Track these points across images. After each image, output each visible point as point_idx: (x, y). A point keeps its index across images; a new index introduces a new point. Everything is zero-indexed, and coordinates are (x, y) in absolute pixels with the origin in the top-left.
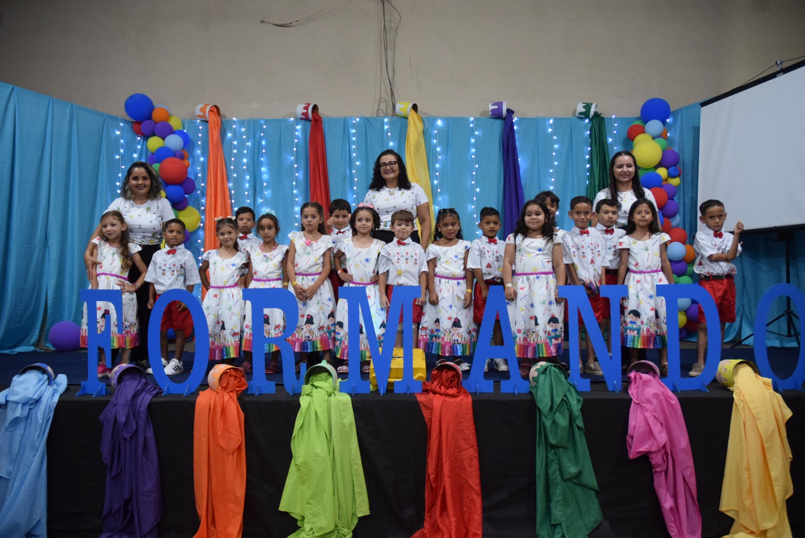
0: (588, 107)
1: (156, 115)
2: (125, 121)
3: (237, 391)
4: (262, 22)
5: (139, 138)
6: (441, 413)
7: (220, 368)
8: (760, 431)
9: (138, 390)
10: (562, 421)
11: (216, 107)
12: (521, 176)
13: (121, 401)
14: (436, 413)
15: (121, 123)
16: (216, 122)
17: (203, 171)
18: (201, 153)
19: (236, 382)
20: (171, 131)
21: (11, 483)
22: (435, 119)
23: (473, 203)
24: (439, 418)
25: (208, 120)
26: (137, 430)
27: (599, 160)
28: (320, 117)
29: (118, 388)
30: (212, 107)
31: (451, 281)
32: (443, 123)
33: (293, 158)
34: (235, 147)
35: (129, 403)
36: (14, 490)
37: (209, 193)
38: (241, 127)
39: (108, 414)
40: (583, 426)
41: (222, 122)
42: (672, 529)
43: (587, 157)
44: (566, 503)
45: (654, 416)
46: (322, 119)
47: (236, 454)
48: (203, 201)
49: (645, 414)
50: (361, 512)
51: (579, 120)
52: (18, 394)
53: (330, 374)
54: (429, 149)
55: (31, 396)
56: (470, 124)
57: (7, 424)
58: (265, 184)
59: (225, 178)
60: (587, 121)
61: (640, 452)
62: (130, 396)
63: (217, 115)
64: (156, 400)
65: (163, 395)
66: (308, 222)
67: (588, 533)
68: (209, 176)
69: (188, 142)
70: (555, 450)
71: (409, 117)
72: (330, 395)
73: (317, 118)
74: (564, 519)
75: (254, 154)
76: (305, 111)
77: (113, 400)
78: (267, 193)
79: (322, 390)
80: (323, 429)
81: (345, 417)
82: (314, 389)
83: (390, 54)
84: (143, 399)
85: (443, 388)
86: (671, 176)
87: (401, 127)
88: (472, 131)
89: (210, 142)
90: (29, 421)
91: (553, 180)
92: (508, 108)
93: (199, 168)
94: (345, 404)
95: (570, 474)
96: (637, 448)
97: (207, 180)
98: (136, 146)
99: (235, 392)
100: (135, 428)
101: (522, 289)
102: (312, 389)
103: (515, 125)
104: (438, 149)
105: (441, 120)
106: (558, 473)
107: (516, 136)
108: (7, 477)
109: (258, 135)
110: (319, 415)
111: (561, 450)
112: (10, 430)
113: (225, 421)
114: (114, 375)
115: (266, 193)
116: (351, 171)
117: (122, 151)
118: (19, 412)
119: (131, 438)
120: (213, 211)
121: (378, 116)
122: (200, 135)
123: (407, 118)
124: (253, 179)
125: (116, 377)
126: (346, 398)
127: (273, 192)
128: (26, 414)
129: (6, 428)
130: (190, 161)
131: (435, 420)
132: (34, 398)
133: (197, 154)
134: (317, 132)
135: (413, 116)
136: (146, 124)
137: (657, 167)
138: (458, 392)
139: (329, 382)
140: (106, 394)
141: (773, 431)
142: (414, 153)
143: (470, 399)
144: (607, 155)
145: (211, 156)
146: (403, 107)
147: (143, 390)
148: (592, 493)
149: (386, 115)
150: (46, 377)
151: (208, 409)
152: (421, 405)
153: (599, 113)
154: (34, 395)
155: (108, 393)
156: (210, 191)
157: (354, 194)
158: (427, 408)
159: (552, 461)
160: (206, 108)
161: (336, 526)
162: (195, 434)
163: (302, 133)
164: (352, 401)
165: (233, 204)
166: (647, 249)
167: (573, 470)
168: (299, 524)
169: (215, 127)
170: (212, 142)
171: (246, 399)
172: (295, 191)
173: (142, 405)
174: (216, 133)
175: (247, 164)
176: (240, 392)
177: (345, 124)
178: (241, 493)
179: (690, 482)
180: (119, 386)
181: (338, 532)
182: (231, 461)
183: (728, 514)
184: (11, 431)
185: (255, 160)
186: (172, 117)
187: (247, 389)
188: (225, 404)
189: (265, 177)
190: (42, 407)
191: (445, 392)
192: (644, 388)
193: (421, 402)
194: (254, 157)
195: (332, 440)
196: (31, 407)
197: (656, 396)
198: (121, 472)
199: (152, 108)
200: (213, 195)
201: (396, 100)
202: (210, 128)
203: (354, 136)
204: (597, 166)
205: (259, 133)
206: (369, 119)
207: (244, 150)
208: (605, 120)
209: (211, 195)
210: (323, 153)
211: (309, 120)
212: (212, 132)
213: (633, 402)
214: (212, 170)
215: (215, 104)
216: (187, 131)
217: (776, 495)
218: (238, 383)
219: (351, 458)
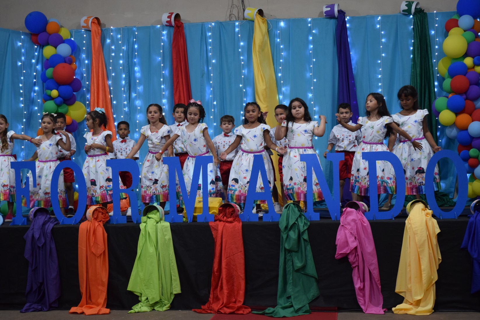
0: (409, 5)
1: (50, 28)
2: (25, 34)
3: (103, 221)
5: (36, 47)
6: (222, 232)
7: (93, 208)
8: (417, 241)
9: (46, 221)
10: (293, 235)
12: (353, 67)
13: (36, 227)
14: (220, 232)
15: (22, 35)
16: (97, 31)
17: (87, 72)
18: (86, 57)
19: (103, 216)
20: (62, 41)
22: (278, 21)
23: (312, 91)
24: (221, 235)
25: (91, 29)
26: (45, 243)
27: (419, 51)
28: (182, 23)
29: (34, 220)
30: (93, 19)
32: (285, 24)
33: (160, 58)
34: (113, 51)
35: (41, 228)
37: (92, 90)
38: (117, 34)
39: (29, 233)
40: (308, 239)
41: (102, 30)
42: (360, 301)
43: (412, 48)
44: (295, 285)
45: (351, 233)
46: (184, 25)
47: (102, 257)
48: (88, 96)
49: (346, 231)
50: (176, 291)
51: (404, 17)
53: (158, 211)
54: (274, 47)
56: (308, 24)
58: (138, 81)
59: (105, 77)
60: (411, 16)
61: (341, 253)
62: (41, 224)
63: (98, 25)
64: (55, 226)
65: (60, 224)
66: (152, 115)
67: (308, 302)
68: (93, 76)
69: (75, 48)
70: (290, 254)
71: (255, 20)
72: (158, 223)
73: (179, 25)
74: (293, 293)
75: (128, 57)
76: (169, 19)
77: (31, 226)
78: (140, 88)
79: (153, 219)
80: (153, 243)
81: (166, 235)
82: (149, 219)
84: (49, 226)
85: (225, 218)
86: (476, 64)
87: (250, 27)
88: (310, 29)
89: (93, 49)
91: (380, 69)
92: (340, 9)
93: (84, 70)
94: (167, 227)
95: (298, 267)
96: (341, 251)
97: (91, 79)
98: (34, 53)
99: (102, 221)
100: (44, 241)
101: (295, 157)
102: (147, 219)
103: (347, 23)
104: (282, 47)
105: (283, 21)
106: (292, 267)
107: (348, 33)
109: (131, 40)
110: (150, 233)
111: (294, 253)
113: (95, 238)
114: (31, 213)
115: (139, 88)
116: (208, 68)
117: (23, 58)
119: (42, 246)
121: (230, 21)
122: (84, 42)
123: (253, 21)
124: (128, 77)
125: (33, 214)
126: (167, 224)
127: (144, 87)
130: (77, 64)
131: (219, 237)
133: (83, 57)
134: (180, 36)
135: (258, 21)
136: (42, 36)
137: (463, 57)
138: (234, 220)
139: (157, 215)
140: (27, 225)
141: (425, 241)
142: (259, 52)
143: (241, 224)
144: (429, 46)
145: (94, 60)
146: (251, 12)
148: (313, 279)
149: (238, 19)
151: (86, 231)
152: (211, 227)
153: (422, 10)
156: (94, 89)
157: (211, 87)
158: (215, 229)
159: (289, 260)
160: (89, 20)
161: (161, 299)
162: (79, 246)
163: (167, 37)
164: (170, 225)
165: (112, 99)
167: (299, 264)
168: (140, 299)
169: (97, 36)
171: (108, 225)
172: (162, 86)
173: (48, 229)
174: (97, 41)
175: (123, 65)
176: (105, 222)
177: (203, 28)
179: (374, 273)
180: (35, 218)
181: (162, 303)
182: (99, 261)
185: (130, 61)
186: (63, 29)
187: (109, 220)
188: (96, 228)
189: (138, 75)
191: (226, 220)
192: (347, 216)
193: (211, 226)
194: (128, 58)
195: (158, 248)
197: (354, 220)
198: (37, 267)
199: (45, 22)
200: (96, 92)
201: (246, 7)
202: (92, 37)
203: (210, 39)
204: (418, 56)
205: (132, 39)
206: (222, 23)
207: (120, 54)
208: (428, 15)
209: (94, 92)
210: (185, 54)
211: (172, 26)
212: (94, 40)
213: (340, 225)
214: (94, 72)
215: (97, 17)
216: (74, 39)
217: (423, 280)
218: (104, 217)
219: (169, 259)
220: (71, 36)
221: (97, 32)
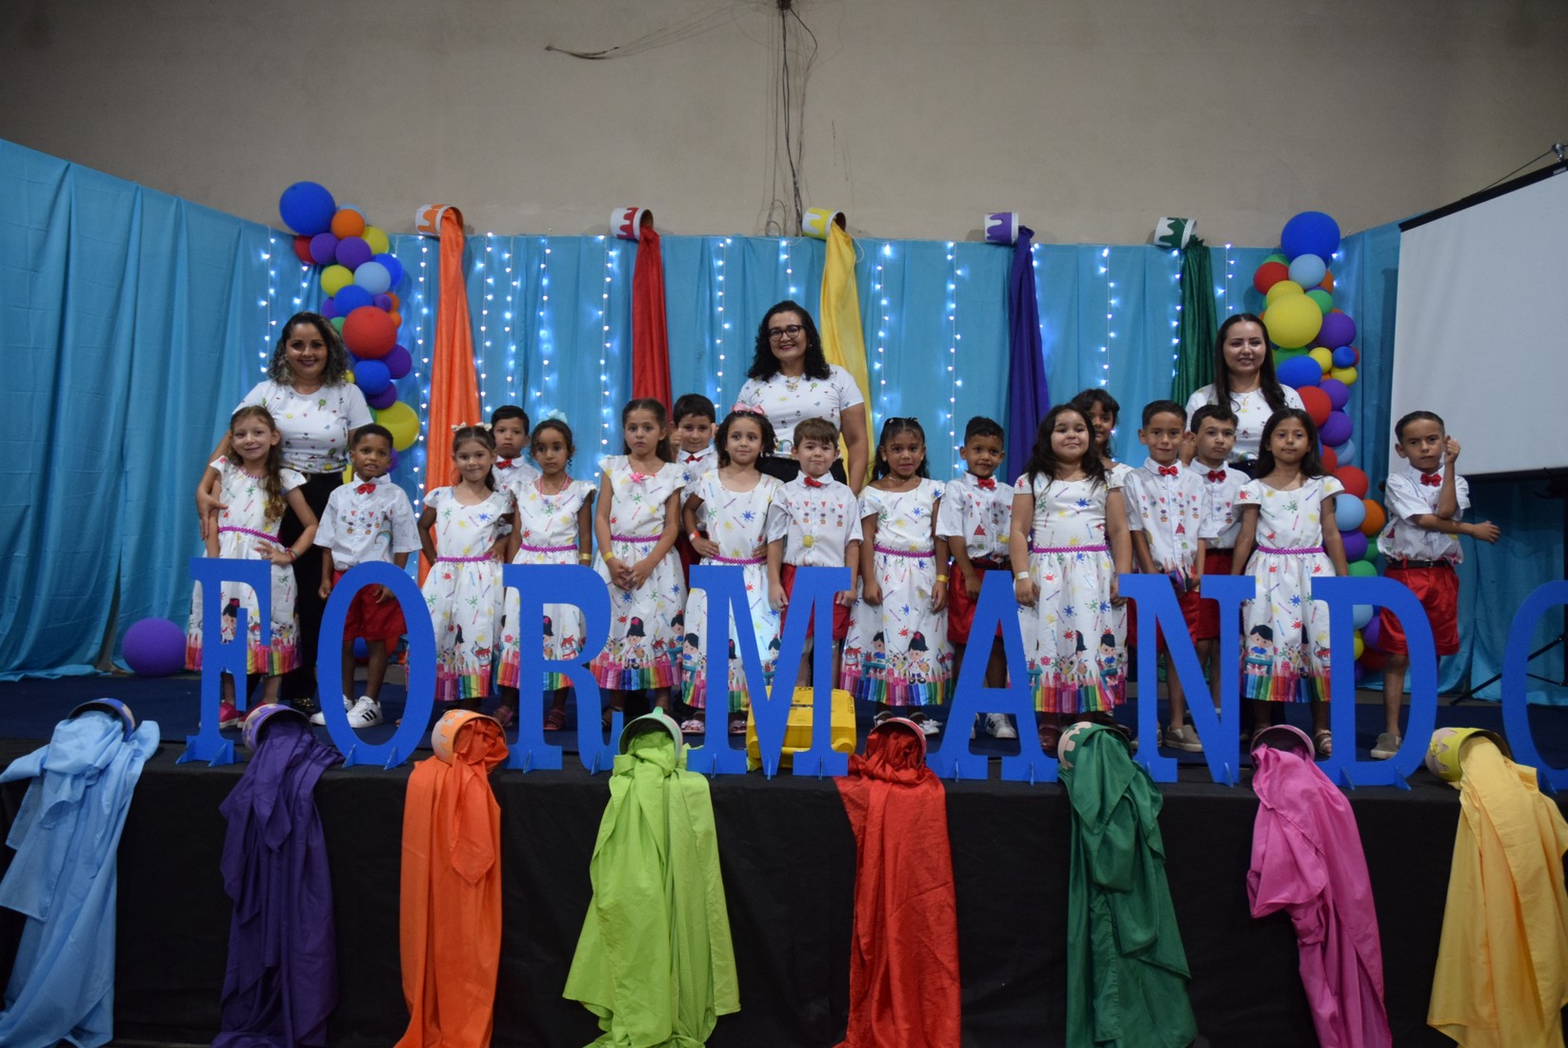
0: (1178, 226)
1: (340, 224)
2: (279, 234)
3: (487, 763)
4: (548, 49)
5: (305, 268)
6: (883, 816)
7: (456, 718)
8: (1512, 870)
9: (297, 756)
10: (1122, 839)
11: (456, 211)
12: (1045, 358)
13: (263, 776)
14: (875, 816)
15: (272, 237)
16: (454, 239)
17: (426, 335)
18: (424, 299)
19: (486, 745)
20: (367, 256)
21: (46, 929)
22: (878, 243)
23: (949, 407)
24: (880, 827)
25: (439, 235)
26: (292, 833)
27: (1197, 330)
28: (655, 234)
29: (259, 750)
30: (447, 210)
31: (906, 559)
32: (895, 252)
34: (490, 289)
35: (279, 781)
36: (52, 944)
37: (437, 377)
38: (502, 251)
39: (238, 799)
40: (1162, 849)
41: (465, 239)
43: (1175, 324)
44: (1125, 1002)
45: (1303, 835)
46: (661, 238)
47: (482, 884)
48: (425, 391)
49: (1285, 829)
50: (724, 1006)
51: (1160, 252)
52: (64, 757)
54: (866, 300)
55: (90, 762)
56: (946, 255)
57: (43, 816)
58: (546, 362)
59: (469, 349)
60: (1175, 253)
61: (1273, 904)
62: (280, 766)
63: (457, 227)
64: (329, 775)
65: (343, 766)
66: (637, 437)
68: (439, 344)
69: (399, 278)
70: (1105, 896)
71: (828, 239)
73: (650, 237)
74: (1120, 1032)
75: (526, 304)
76: (627, 222)
77: (248, 773)
78: (550, 380)
81: (696, 819)
82: (638, 763)
83: (794, 115)
84: (305, 773)
85: (889, 768)
86: (1338, 364)
87: (813, 254)
88: (951, 267)
89: (442, 280)
90: (84, 810)
91: (1106, 367)
92: (1022, 225)
93: (418, 329)
94: (698, 793)
95: (1135, 944)
96: (1269, 895)
97: (435, 351)
98: (299, 283)
99: (483, 764)
100: (288, 828)
101: (1049, 578)
102: (633, 764)
103: (1034, 258)
104: (884, 302)
105: (891, 245)
106: (1111, 941)
107: (1037, 279)
108: (41, 918)
109: (535, 267)
110: (647, 814)
111: (1118, 896)
112: (47, 826)
115: (547, 379)
116: (713, 341)
117: (272, 291)
118: (66, 792)
119: (281, 848)
120: (444, 411)
121: (767, 235)
122: (423, 264)
123: (825, 241)
124: (523, 352)
125: (255, 729)
126: (700, 783)
127: (561, 378)
128: (79, 796)
129: (41, 823)
130: (403, 314)
131: (873, 830)
132: (97, 765)
133: (416, 301)
134: (650, 263)
135: (836, 240)
136: (320, 242)
137: (1311, 346)
138: (919, 778)
140: (235, 763)
141: (1539, 871)
142: (836, 308)
143: (941, 791)
144: (1213, 321)
145: (443, 306)
146: (818, 219)
147: (305, 756)
148: (1178, 984)
149: (784, 235)
150: (119, 725)
151: (431, 795)
152: (845, 800)
153: (1200, 240)
154: (96, 760)
155: (241, 760)
156: (440, 374)
157: (718, 384)
158: (858, 806)
159: (1101, 917)
160: (437, 212)
161: (675, 1033)
163: (620, 265)
165: (483, 400)
166: (1294, 507)
167: (1140, 936)
168: (602, 1025)
169: (452, 250)
170: (446, 277)
171: (505, 778)
172: (603, 378)
173: (302, 786)
174: (454, 262)
175: (512, 323)
176: (494, 764)
177: (704, 249)
178: (490, 960)
179: (1372, 967)
180: (261, 746)
183: (1444, 1031)
184: (49, 829)
185: (528, 315)
186: (371, 230)
187: (507, 760)
188: (464, 788)
189: (547, 348)
190: (111, 783)
191: (893, 776)
192: (1284, 779)
193: (846, 795)
194: (526, 310)
195: (670, 863)
196: (90, 783)
197: (1307, 795)
198: (259, 914)
199: (332, 210)
200: (444, 380)
201: (804, 206)
202: (442, 252)
203: (720, 274)
204: (1193, 342)
205: (536, 262)
206: (752, 241)
207: (506, 296)
208: (1212, 252)
209: (441, 382)
210: (660, 304)
211: (634, 240)
212: (446, 258)
213: (1261, 807)
214: (444, 333)
215: (453, 206)
216: (398, 255)
217: (1542, 998)
218: (489, 747)
219: (705, 900)
220: (392, 249)
221: (454, 243)
